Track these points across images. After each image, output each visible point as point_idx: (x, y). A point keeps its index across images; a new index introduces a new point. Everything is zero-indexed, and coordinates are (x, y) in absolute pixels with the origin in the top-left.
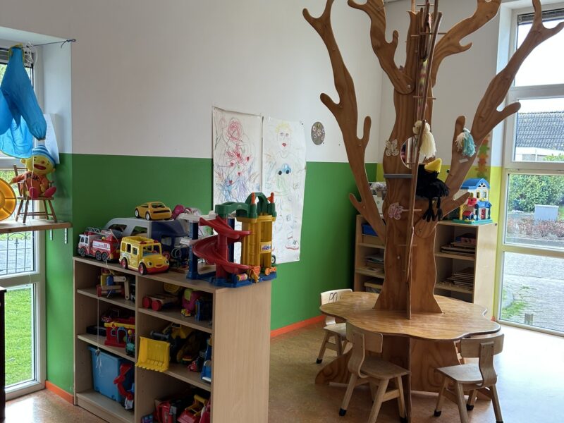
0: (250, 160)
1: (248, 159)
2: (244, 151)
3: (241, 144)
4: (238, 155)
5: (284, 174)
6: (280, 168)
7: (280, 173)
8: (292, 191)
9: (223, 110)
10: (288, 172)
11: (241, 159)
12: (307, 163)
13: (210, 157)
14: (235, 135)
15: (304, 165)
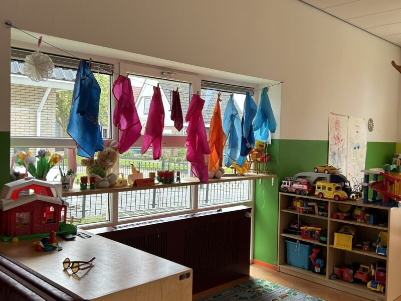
0: (343, 141)
1: (342, 140)
2: (340, 136)
3: (340, 132)
4: (338, 138)
5: (357, 149)
6: (355, 145)
7: (355, 148)
8: (360, 159)
9: (333, 114)
10: (358, 148)
11: (340, 141)
12: (367, 142)
13: (327, 140)
14: (337, 127)
15: (366, 144)
